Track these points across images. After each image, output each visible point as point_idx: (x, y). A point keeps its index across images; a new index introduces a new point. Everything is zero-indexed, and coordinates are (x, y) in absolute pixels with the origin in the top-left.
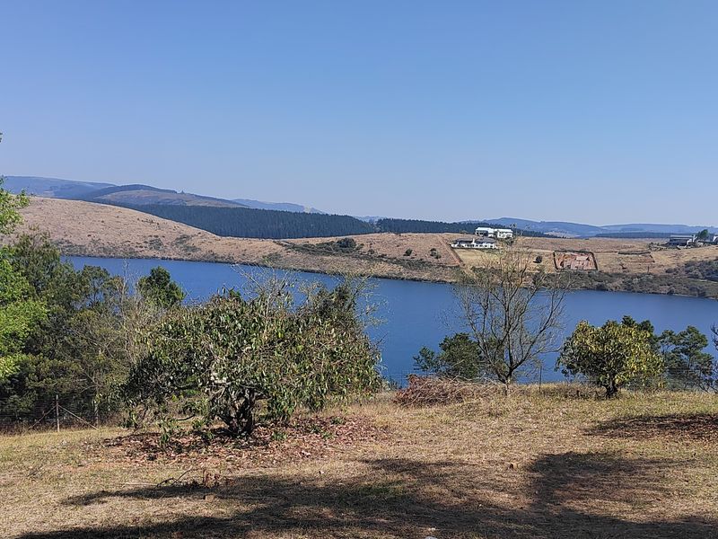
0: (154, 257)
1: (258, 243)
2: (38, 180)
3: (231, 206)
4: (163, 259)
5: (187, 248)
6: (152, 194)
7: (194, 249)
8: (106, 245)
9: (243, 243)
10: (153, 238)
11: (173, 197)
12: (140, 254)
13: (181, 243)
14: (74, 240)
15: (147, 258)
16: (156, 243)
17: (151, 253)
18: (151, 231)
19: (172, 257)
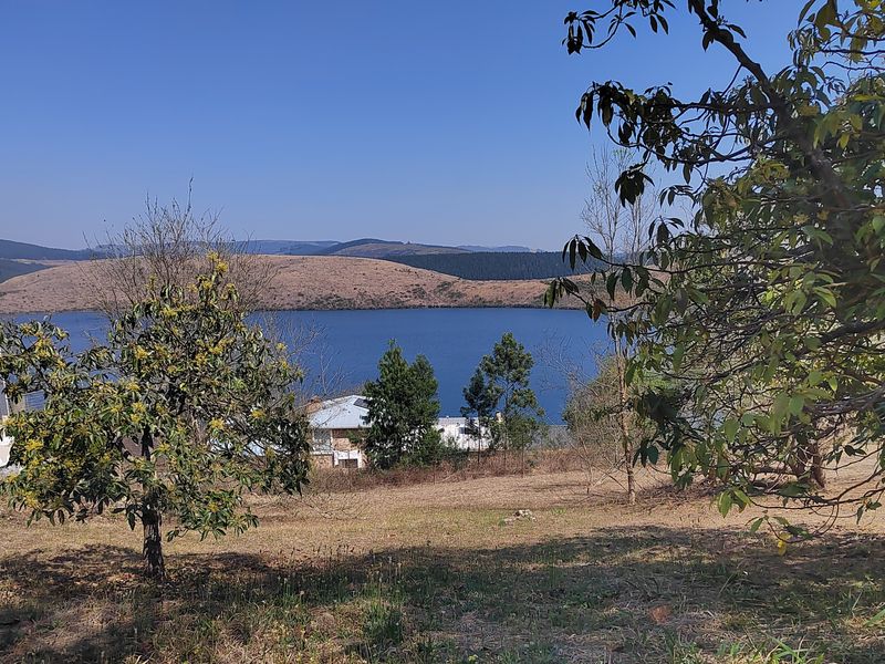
0: (421, 306)
1: (523, 284)
2: (266, 243)
3: (457, 252)
4: (430, 307)
5: (452, 295)
6: (380, 246)
7: (460, 295)
8: (373, 297)
9: (509, 286)
10: (415, 287)
11: (401, 248)
12: (407, 304)
13: (444, 290)
14: (342, 294)
15: (414, 307)
16: (419, 292)
17: (417, 302)
18: (411, 280)
19: (439, 305)
